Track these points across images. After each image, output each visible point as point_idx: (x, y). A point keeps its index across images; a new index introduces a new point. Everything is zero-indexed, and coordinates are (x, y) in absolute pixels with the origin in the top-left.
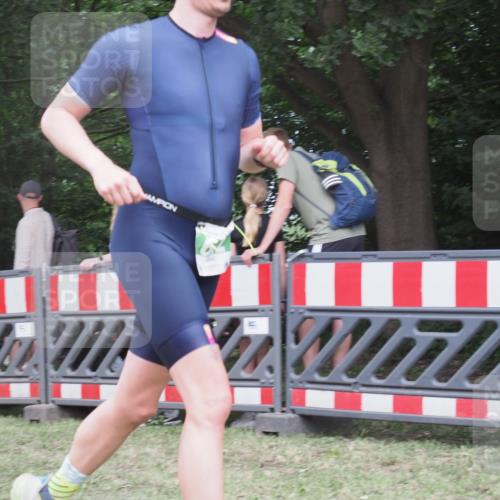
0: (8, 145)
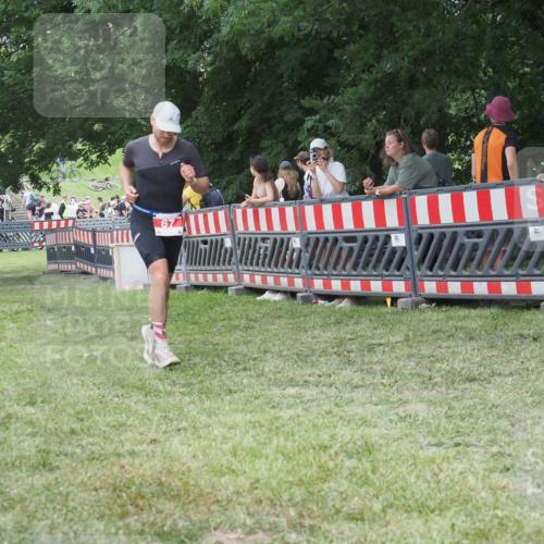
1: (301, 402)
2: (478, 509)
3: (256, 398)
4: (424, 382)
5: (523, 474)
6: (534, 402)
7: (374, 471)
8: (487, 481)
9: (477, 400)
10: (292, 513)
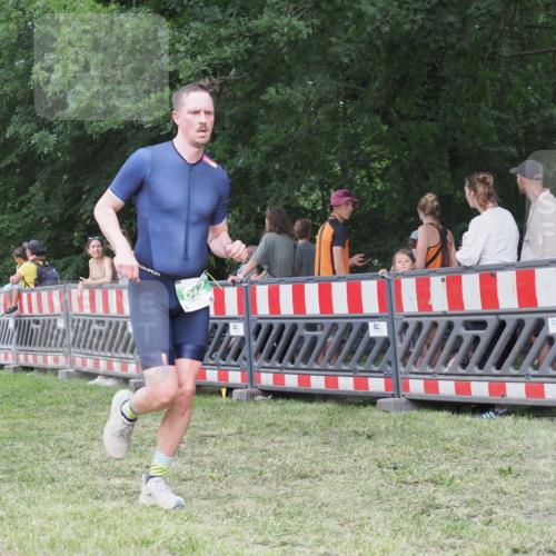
0: (526, 123)
1: (126, 494)
3: (79, 488)
4: (254, 477)
6: (364, 501)
9: (307, 498)
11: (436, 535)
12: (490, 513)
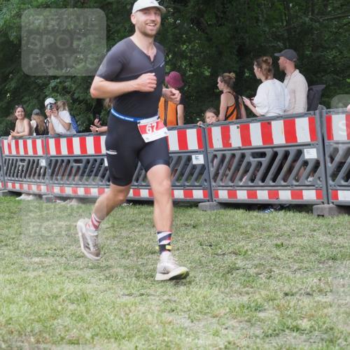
1: (42, 267)
2: (153, 336)
3: (12, 264)
4: (123, 254)
5: (182, 314)
6: (191, 267)
7: (87, 312)
8: (160, 318)
10: (32, 340)
11: (237, 286)
12: (270, 271)
